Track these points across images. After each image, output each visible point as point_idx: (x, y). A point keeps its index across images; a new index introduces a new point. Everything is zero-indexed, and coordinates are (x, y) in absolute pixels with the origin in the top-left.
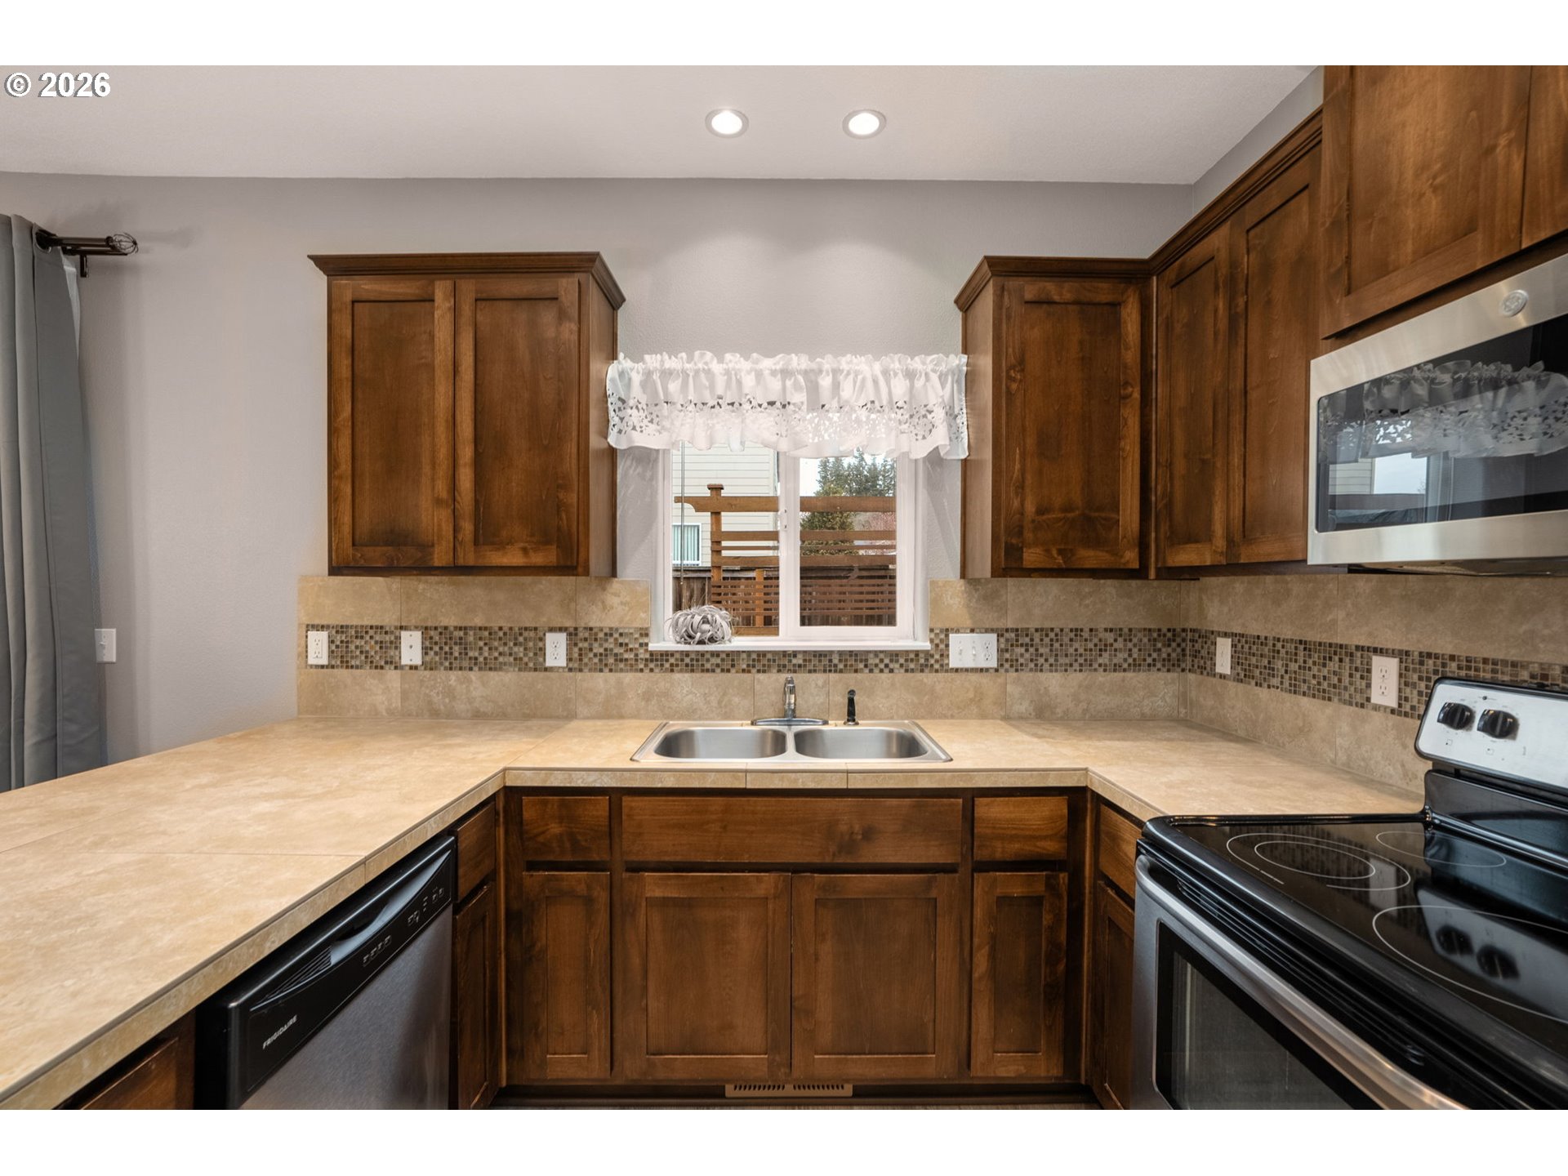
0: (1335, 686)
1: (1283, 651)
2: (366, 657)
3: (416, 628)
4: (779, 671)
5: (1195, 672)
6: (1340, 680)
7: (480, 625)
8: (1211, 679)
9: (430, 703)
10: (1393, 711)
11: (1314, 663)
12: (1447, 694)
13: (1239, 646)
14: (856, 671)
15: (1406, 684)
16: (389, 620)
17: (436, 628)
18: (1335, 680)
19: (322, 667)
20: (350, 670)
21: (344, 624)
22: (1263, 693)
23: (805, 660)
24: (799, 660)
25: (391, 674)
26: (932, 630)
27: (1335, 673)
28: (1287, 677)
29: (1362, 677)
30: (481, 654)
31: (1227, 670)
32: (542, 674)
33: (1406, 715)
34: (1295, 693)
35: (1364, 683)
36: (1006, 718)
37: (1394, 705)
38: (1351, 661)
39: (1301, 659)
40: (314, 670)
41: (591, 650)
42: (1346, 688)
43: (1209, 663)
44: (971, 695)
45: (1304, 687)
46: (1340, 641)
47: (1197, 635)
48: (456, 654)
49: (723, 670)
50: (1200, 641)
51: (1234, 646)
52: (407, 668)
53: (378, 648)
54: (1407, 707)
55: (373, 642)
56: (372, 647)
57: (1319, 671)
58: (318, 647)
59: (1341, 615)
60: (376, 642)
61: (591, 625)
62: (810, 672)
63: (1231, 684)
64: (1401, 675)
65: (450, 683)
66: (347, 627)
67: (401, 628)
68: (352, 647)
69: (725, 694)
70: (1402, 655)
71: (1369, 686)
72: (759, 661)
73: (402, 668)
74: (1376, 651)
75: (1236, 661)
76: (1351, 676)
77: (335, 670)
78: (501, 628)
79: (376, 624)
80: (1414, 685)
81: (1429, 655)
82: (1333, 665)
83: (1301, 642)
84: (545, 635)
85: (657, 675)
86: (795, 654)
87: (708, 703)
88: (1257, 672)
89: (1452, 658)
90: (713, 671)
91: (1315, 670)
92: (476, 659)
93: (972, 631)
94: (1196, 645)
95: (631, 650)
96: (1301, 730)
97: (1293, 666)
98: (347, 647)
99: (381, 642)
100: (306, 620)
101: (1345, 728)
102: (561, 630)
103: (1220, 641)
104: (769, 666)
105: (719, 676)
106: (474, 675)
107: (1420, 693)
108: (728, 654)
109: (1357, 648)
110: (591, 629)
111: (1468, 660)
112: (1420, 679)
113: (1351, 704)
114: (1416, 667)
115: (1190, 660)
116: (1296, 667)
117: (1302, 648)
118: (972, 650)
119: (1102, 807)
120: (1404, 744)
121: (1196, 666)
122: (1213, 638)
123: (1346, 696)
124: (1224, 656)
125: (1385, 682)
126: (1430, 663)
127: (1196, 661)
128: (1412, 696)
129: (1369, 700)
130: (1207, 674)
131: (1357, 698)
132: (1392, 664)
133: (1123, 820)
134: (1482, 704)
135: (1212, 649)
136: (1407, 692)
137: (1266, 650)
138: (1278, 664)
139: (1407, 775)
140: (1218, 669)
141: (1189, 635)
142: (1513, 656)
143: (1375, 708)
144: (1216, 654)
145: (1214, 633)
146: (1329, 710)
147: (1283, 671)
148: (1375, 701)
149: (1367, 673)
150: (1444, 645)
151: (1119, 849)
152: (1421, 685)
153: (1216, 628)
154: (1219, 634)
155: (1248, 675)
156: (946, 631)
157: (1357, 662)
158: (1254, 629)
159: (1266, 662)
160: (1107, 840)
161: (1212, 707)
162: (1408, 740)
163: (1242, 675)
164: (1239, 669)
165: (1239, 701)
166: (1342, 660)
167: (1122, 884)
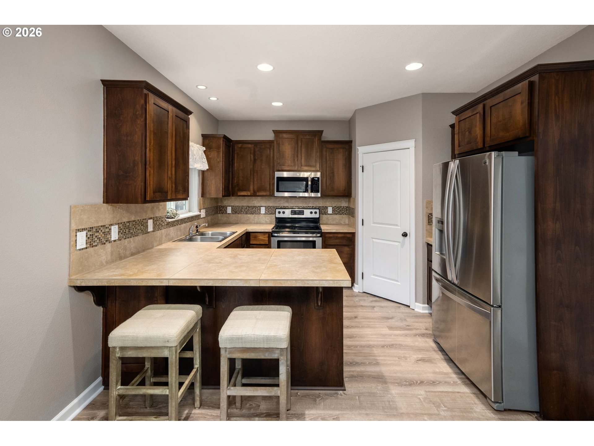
1: (244, 208)
2: (100, 240)
3: (116, 224)
5: (221, 214)
7: (133, 220)
8: (226, 215)
9: (119, 254)
10: (264, 214)
12: (277, 211)
16: (107, 222)
17: (121, 223)
18: (254, 211)
19: (82, 249)
20: (93, 248)
21: (91, 227)
22: (240, 215)
24: (186, 220)
25: (108, 245)
26: (199, 210)
30: (133, 231)
31: (230, 212)
32: (147, 235)
34: (247, 214)
35: (259, 211)
37: (264, 213)
39: (248, 209)
40: (79, 252)
41: (157, 224)
43: (225, 212)
45: (249, 213)
46: (255, 205)
47: (221, 207)
48: (127, 233)
49: (177, 225)
51: (232, 208)
52: (113, 242)
53: (103, 236)
54: (266, 213)
55: (101, 233)
56: (101, 235)
58: (82, 239)
59: (255, 202)
60: (103, 233)
61: (157, 216)
63: (232, 215)
65: (125, 244)
66: (93, 228)
67: (111, 225)
68: (94, 237)
69: (177, 232)
70: (265, 207)
71: (260, 211)
73: (111, 242)
74: (261, 206)
75: (232, 210)
76: (257, 210)
77: (88, 249)
78: (138, 220)
79: (103, 225)
80: (267, 210)
82: (254, 209)
84: (148, 221)
85: (168, 229)
87: (175, 235)
88: (238, 212)
91: (251, 210)
92: (132, 233)
93: (203, 209)
94: (221, 209)
95: (164, 222)
96: (248, 220)
97: (246, 210)
98: (93, 237)
99: (105, 232)
100: (74, 227)
101: (256, 218)
102: (151, 218)
103: (228, 207)
104: (183, 222)
105: (177, 227)
106: (131, 239)
109: (258, 206)
110: (156, 217)
111: (274, 206)
114: (267, 208)
115: (219, 212)
116: (247, 210)
117: (248, 207)
118: (203, 214)
119: (251, 234)
120: (266, 218)
121: (221, 213)
122: (226, 207)
123: (256, 213)
124: (229, 210)
125: (263, 210)
126: (269, 207)
127: (221, 212)
128: (267, 211)
129: (260, 213)
130: (224, 214)
131: (258, 213)
132: (264, 208)
133: (259, 234)
134: (281, 211)
135: (226, 209)
136: (266, 211)
137: (240, 208)
138: (243, 210)
139: (266, 222)
140: (228, 212)
141: (219, 207)
142: (279, 205)
143: (261, 214)
144: (227, 210)
145: (226, 206)
146: (253, 215)
147: (244, 211)
148: (261, 213)
149: (260, 209)
150: (271, 205)
151: (257, 238)
152: (268, 210)
153: (226, 205)
154: (228, 206)
155: (236, 213)
156: (201, 209)
157: (258, 208)
158: (237, 205)
159: (240, 210)
160: (252, 238)
161: (226, 220)
162: (266, 217)
163: (234, 213)
164: (233, 212)
165: (234, 217)
166: (255, 208)
167: (258, 243)
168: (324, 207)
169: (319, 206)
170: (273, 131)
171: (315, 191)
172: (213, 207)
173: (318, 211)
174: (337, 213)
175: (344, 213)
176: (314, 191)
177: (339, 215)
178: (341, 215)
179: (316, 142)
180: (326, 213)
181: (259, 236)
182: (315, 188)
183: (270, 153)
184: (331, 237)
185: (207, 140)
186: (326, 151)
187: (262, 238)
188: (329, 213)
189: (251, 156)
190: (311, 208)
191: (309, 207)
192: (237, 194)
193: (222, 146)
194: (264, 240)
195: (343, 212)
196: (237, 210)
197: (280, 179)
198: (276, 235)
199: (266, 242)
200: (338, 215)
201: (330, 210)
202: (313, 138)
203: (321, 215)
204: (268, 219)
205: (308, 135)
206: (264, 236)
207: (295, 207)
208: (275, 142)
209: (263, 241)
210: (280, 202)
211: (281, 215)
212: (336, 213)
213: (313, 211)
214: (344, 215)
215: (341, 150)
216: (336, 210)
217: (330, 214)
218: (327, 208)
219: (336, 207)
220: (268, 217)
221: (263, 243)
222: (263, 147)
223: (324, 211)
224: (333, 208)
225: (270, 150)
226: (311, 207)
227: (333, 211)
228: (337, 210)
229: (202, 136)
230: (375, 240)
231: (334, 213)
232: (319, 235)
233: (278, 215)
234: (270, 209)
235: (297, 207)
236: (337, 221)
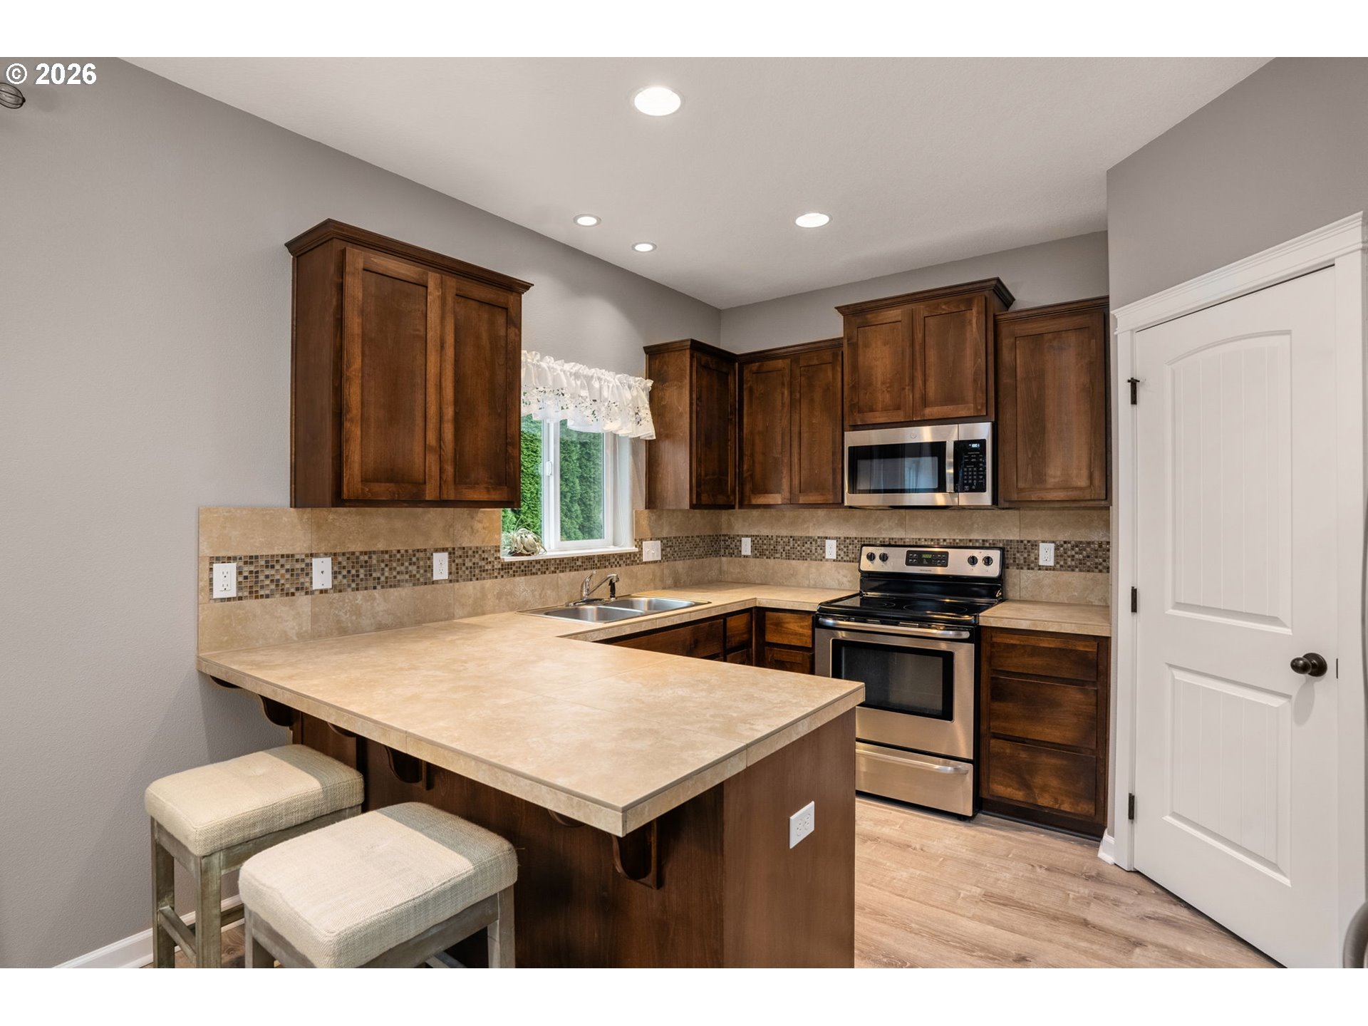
0: (809, 554)
1: (782, 542)
2: (277, 585)
3: (326, 555)
4: (570, 570)
5: (726, 556)
6: (811, 551)
7: (382, 549)
8: (740, 559)
9: (339, 622)
10: (834, 560)
11: (799, 545)
12: (866, 550)
13: (756, 542)
14: (605, 567)
15: (839, 550)
16: (299, 548)
17: (344, 554)
18: (809, 551)
19: (229, 599)
20: (260, 600)
21: (253, 554)
22: (771, 561)
23: (582, 563)
24: (579, 563)
25: (303, 600)
26: (636, 540)
27: (808, 549)
28: (784, 553)
29: (821, 549)
30: (383, 574)
31: (749, 553)
32: (430, 587)
33: (840, 561)
34: (789, 559)
35: (822, 551)
36: (664, 588)
37: (835, 558)
38: (816, 543)
39: (791, 545)
40: (218, 604)
41: (464, 564)
42: (814, 554)
43: (736, 551)
44: (651, 577)
45: (794, 556)
46: (810, 535)
47: (727, 538)
48: (362, 576)
49: (542, 573)
50: (729, 540)
51: (752, 541)
52: (317, 593)
53: (288, 576)
54: (839, 558)
55: (283, 571)
56: (283, 576)
57: (801, 548)
58: (226, 579)
59: (811, 525)
60: (287, 570)
61: (464, 545)
62: (585, 569)
63: (752, 561)
64: (837, 546)
65: (358, 602)
66: (257, 557)
67: (312, 555)
68: (261, 577)
69: (543, 589)
70: (837, 539)
71: (824, 552)
72: (560, 564)
73: (312, 592)
74: (826, 538)
75: (754, 547)
76: (816, 549)
77: (244, 602)
78: (399, 551)
79: (287, 553)
80: (842, 550)
81: (848, 538)
82: (808, 545)
83: (791, 537)
84: (432, 555)
85: (506, 580)
86: (577, 559)
87: (534, 596)
88: (767, 552)
89: (856, 538)
90: (537, 574)
91: (799, 548)
92: (379, 578)
93: (651, 540)
94: (727, 543)
95: (490, 562)
96: (792, 575)
97: (787, 548)
98: (257, 577)
99: (293, 570)
100: (207, 552)
101: (813, 570)
102: (444, 550)
103: (744, 540)
104: (565, 568)
105: (540, 577)
106: (377, 593)
107: (845, 552)
108: (545, 561)
109: (818, 537)
110: (464, 548)
111: (861, 538)
112: (845, 547)
113: (816, 560)
114: (843, 543)
115: (723, 550)
116: (789, 548)
117: (792, 539)
118: (652, 551)
119: (769, 614)
120: (839, 573)
121: (727, 553)
122: (738, 538)
123: (814, 557)
124: (746, 547)
125: (831, 549)
126: (848, 541)
127: (727, 551)
128: (842, 553)
129: (824, 557)
130: (736, 556)
131: (819, 557)
132: (834, 543)
133: (788, 615)
134: (878, 551)
135: (738, 543)
136: (840, 552)
137: (772, 542)
138: (779, 548)
139: (840, 583)
140: (743, 553)
141: (722, 538)
142: (875, 536)
143: (827, 560)
144: (741, 546)
145: (738, 536)
146: (806, 563)
147: (782, 550)
148: (827, 557)
149: (823, 547)
150: (853, 534)
151: (782, 627)
152: (845, 550)
153: (740, 533)
154: (743, 536)
155: (762, 554)
156: (641, 540)
157: (819, 543)
158: (765, 532)
159: (772, 547)
160: (769, 626)
161: (739, 573)
162: (840, 571)
163: (758, 555)
164: (756, 552)
165: (756, 566)
166: (811, 543)
167: (786, 642)
168: (1026, 542)
169: (1007, 541)
170: (837, 308)
171: (971, 485)
172: (698, 537)
173: (995, 555)
174: (1073, 563)
175: (1100, 567)
176: (967, 487)
177: (1081, 571)
178: (1089, 571)
179: (974, 321)
180: (1031, 564)
181: (788, 623)
182: (973, 475)
183: (834, 378)
184: (1014, 646)
185: (657, 361)
186: (1014, 346)
187: (797, 629)
188: (1041, 563)
189: (783, 394)
190: (977, 545)
191: (970, 541)
192: (750, 500)
193: (688, 372)
194: (801, 635)
195: (1097, 560)
196: (765, 547)
197: (860, 454)
198: (830, 621)
199: (806, 642)
200: (1077, 574)
201: (1046, 555)
202: (963, 309)
203: (1012, 572)
204: (844, 576)
205: (945, 304)
206: (802, 624)
207: (925, 540)
208: (845, 342)
209: (798, 637)
210: (879, 526)
211: (877, 566)
212: (1069, 563)
213: (980, 554)
214: (1100, 571)
215: (1072, 339)
216: (1069, 553)
217: (1047, 568)
218: (1035, 545)
219: (1069, 543)
220: (845, 572)
221: (799, 644)
222: (815, 362)
223: (1026, 555)
224: (1057, 549)
225: (834, 369)
226: (977, 541)
227: (1056, 556)
228: (1073, 553)
229: (646, 353)
230: (1179, 675)
231: (1062, 563)
232: (966, 635)
233: (866, 565)
234: (851, 547)
235: (932, 540)
236: (1076, 594)
